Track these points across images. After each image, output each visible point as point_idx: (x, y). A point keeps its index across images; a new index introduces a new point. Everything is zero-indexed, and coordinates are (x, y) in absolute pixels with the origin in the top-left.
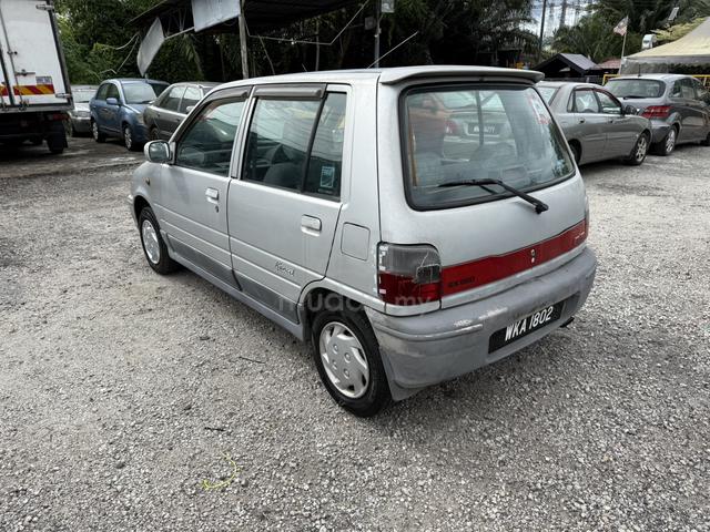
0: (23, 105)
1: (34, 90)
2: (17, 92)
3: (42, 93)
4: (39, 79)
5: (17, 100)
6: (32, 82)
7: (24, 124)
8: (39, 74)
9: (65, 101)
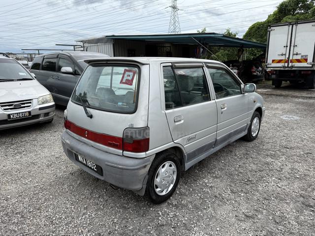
0: (292, 67)
1: (299, 61)
2: (291, 62)
3: (301, 62)
4: (302, 56)
5: (290, 65)
6: (299, 57)
7: (292, 74)
8: (303, 54)
9: (311, 66)
